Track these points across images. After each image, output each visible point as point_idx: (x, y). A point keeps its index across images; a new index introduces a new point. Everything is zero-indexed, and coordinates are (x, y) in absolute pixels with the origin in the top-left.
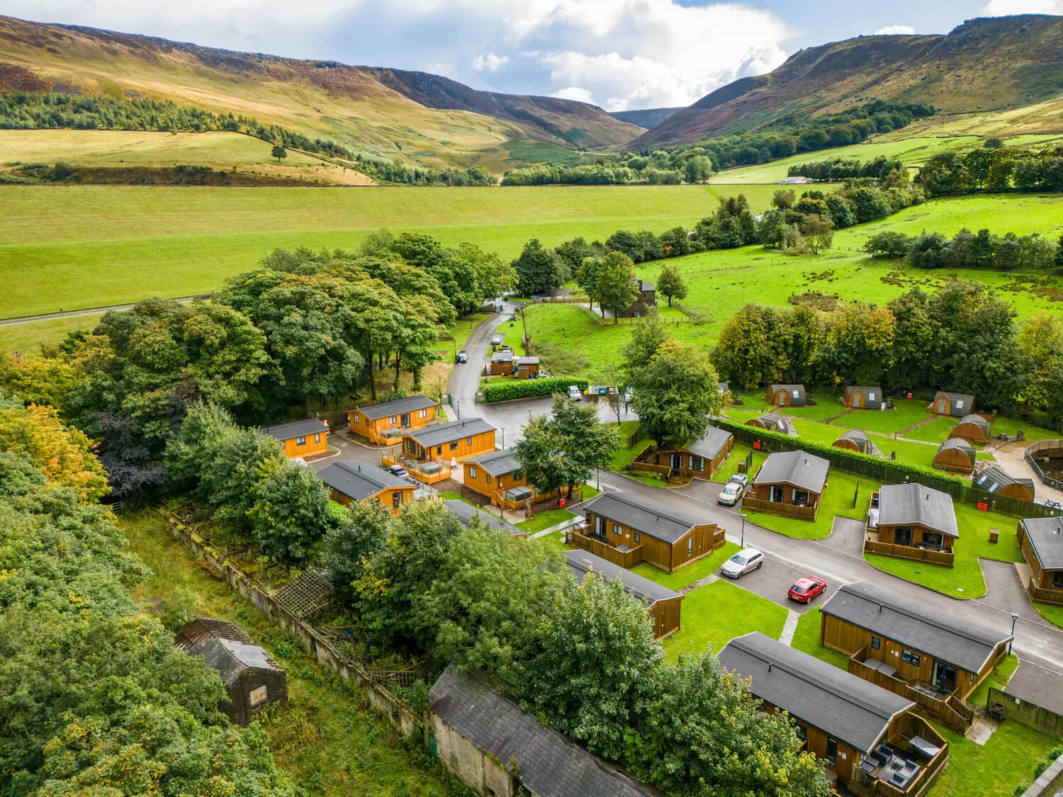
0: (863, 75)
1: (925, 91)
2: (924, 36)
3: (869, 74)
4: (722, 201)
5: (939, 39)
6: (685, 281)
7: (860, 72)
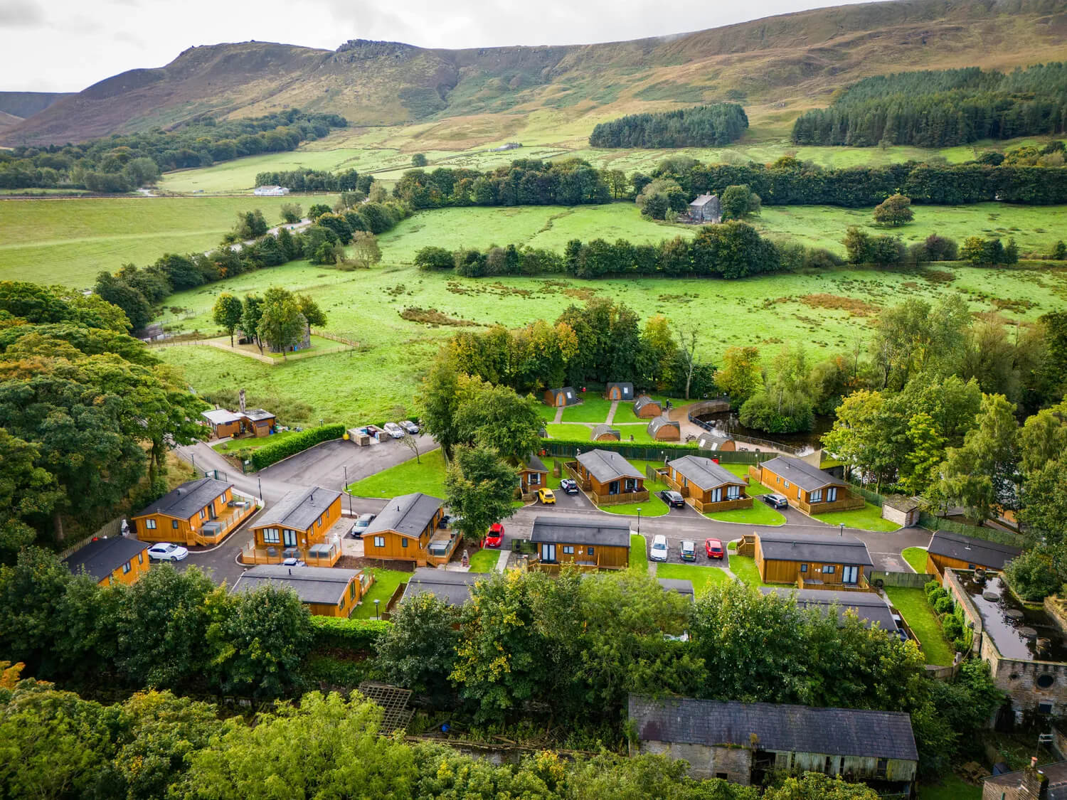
0: (266, 81)
1: (332, 103)
2: (313, 50)
3: (271, 80)
4: (241, 215)
5: (329, 55)
6: (322, 309)
7: (262, 77)
